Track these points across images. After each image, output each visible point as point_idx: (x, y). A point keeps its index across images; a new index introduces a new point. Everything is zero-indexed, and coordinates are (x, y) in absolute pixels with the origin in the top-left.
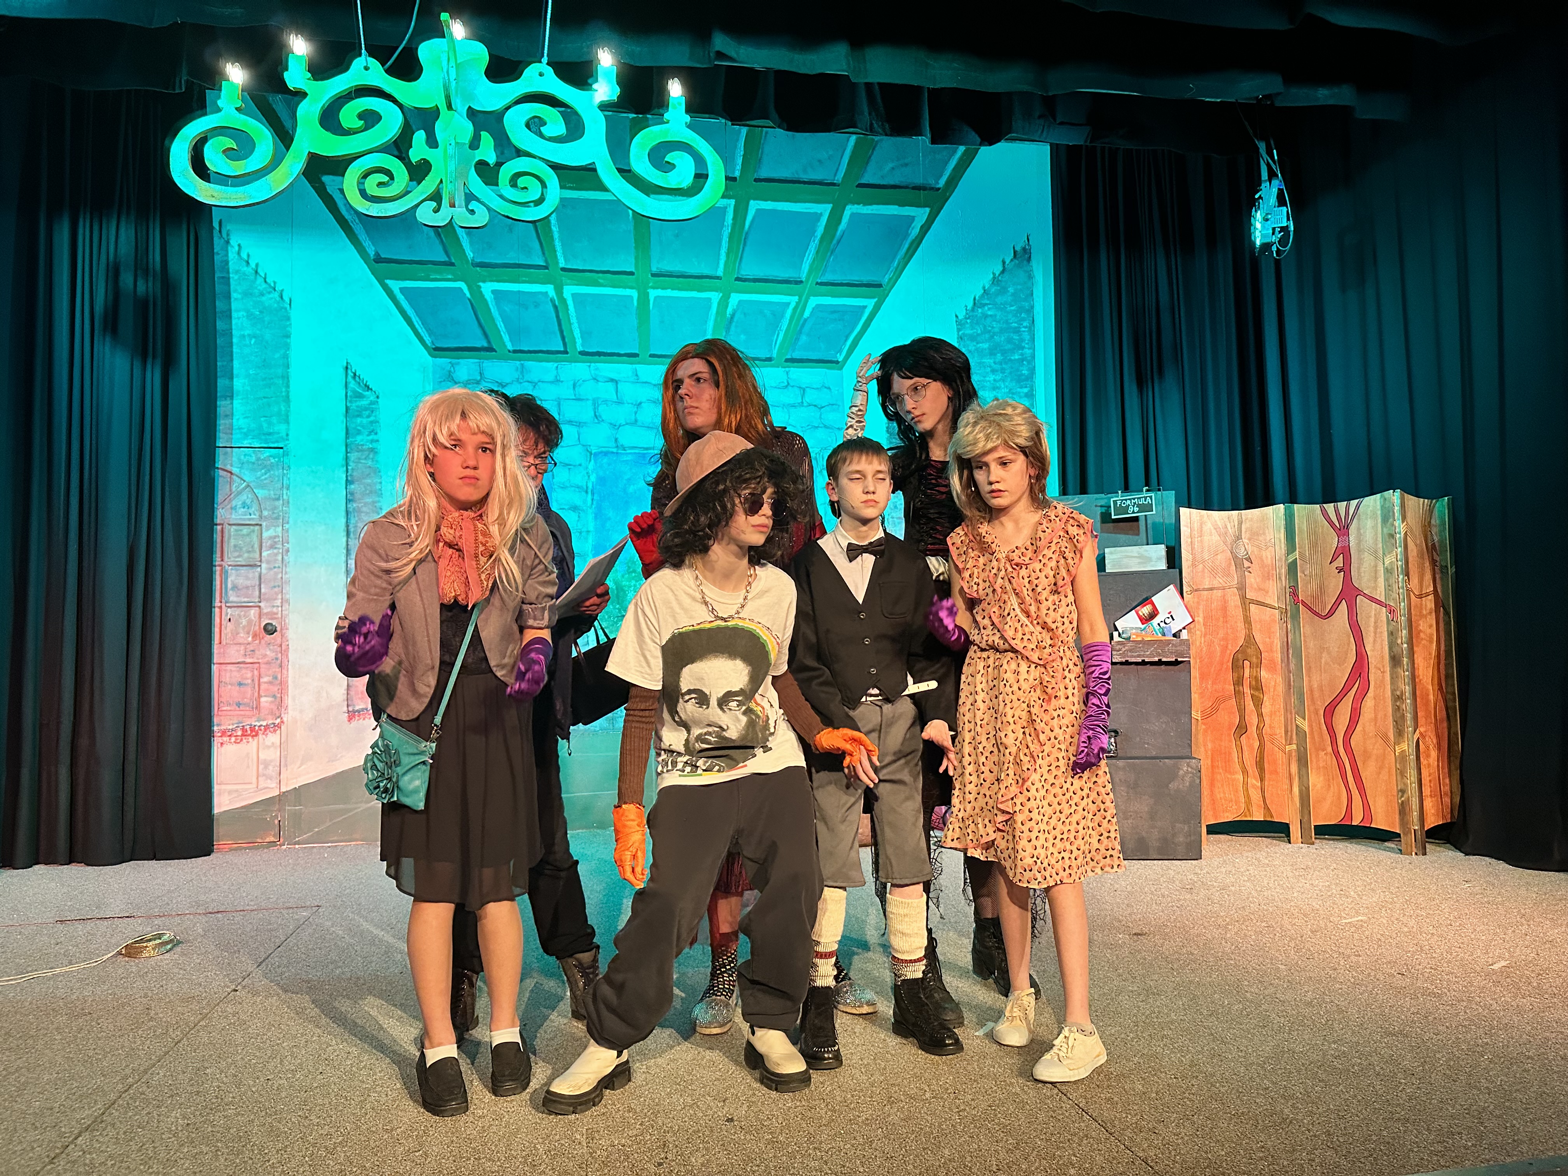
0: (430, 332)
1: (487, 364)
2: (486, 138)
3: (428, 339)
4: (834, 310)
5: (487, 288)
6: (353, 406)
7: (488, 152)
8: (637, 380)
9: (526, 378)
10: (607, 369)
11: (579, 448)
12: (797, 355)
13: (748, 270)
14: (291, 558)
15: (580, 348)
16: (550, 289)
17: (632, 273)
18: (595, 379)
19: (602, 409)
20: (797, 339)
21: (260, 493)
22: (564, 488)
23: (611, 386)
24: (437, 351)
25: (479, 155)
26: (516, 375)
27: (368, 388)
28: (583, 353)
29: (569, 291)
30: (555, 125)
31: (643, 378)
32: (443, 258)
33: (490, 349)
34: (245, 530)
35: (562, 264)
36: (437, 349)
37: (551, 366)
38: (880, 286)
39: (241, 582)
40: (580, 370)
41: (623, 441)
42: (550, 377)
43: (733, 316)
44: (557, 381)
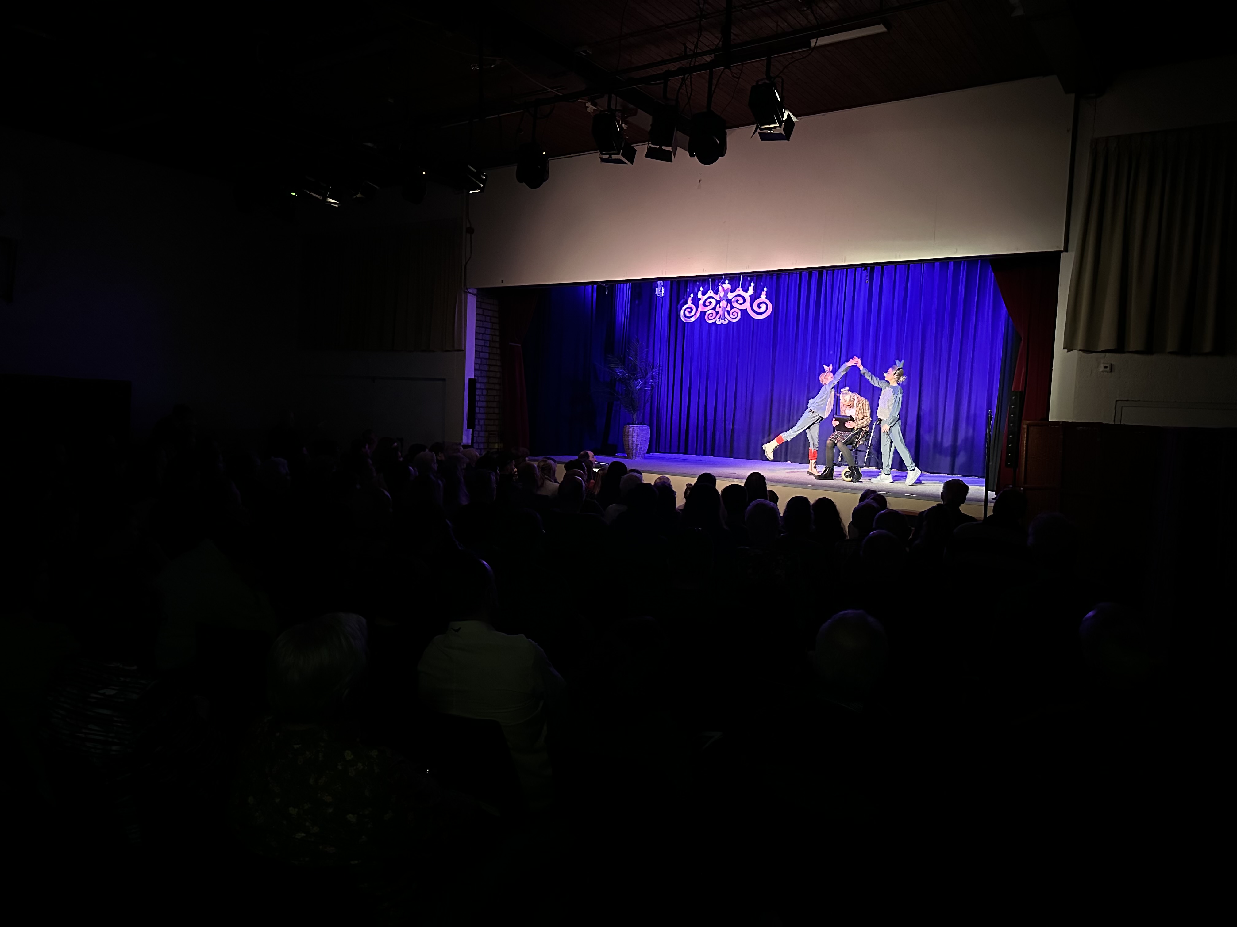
2: (729, 305)
7: (729, 309)
25: (727, 309)
30: (741, 301)
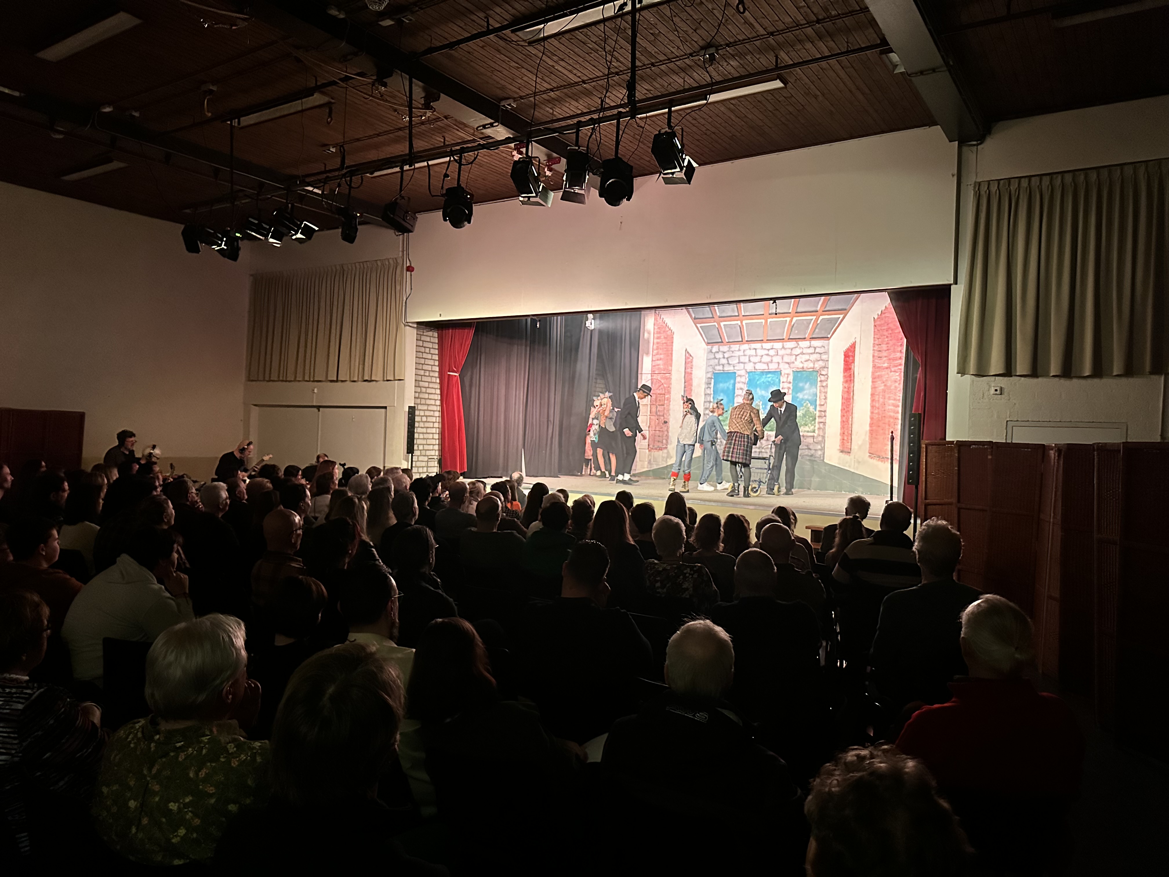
0: (707, 338)
1: (721, 347)
3: (706, 340)
4: (828, 320)
5: (722, 324)
6: (687, 361)
8: (762, 348)
10: (754, 345)
11: (744, 371)
12: (814, 336)
13: (799, 310)
14: (671, 403)
15: (746, 339)
16: (739, 322)
17: (763, 315)
18: (750, 349)
19: (751, 359)
20: (814, 331)
21: (665, 386)
22: (739, 383)
23: (754, 350)
24: (708, 344)
26: (728, 349)
27: (691, 356)
28: (747, 341)
29: (744, 322)
31: (764, 348)
32: (711, 316)
33: (722, 342)
34: (662, 395)
35: (743, 314)
36: (708, 343)
37: (738, 346)
38: (845, 310)
39: (661, 409)
40: (745, 346)
41: (756, 368)
42: (737, 349)
43: (793, 325)
44: (739, 350)
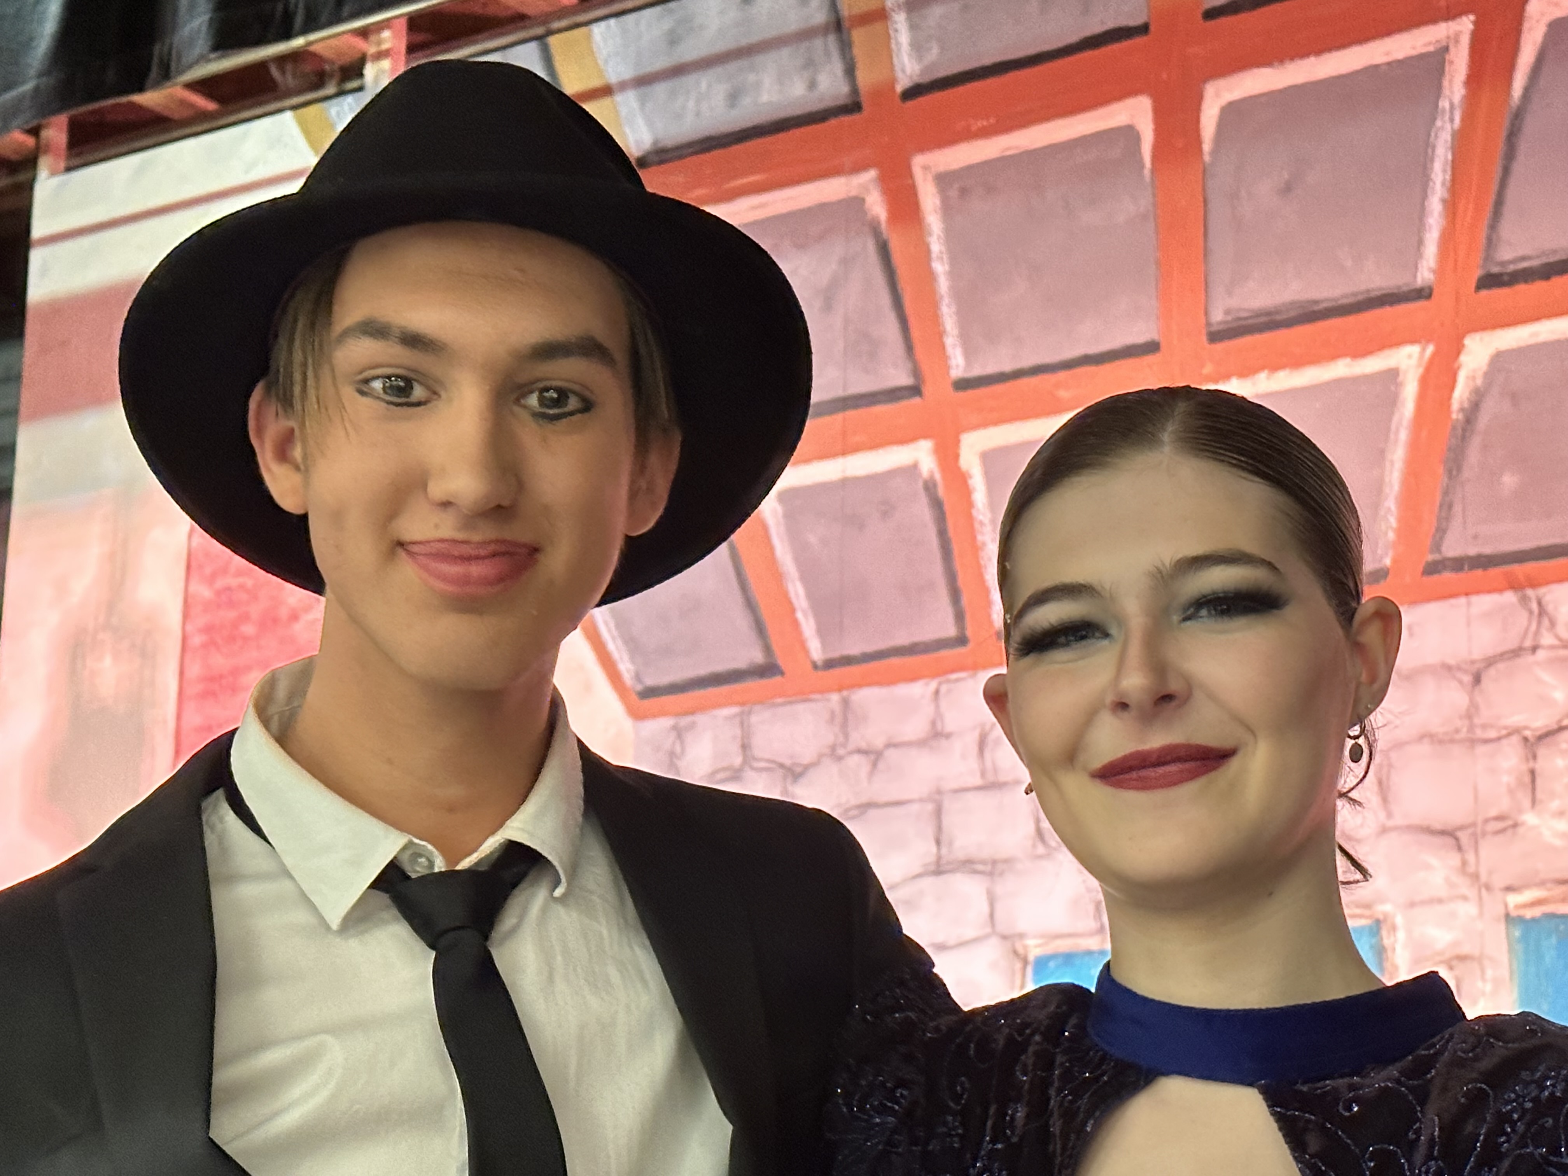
0: (634, 648)
1: (760, 718)
3: (626, 667)
9: (857, 739)
13: (1522, 243)
16: (924, 454)
17: (1152, 347)
24: (647, 698)
26: (828, 736)
33: (769, 670)
35: (958, 367)
36: (650, 693)
37: (922, 690)
42: (917, 727)
